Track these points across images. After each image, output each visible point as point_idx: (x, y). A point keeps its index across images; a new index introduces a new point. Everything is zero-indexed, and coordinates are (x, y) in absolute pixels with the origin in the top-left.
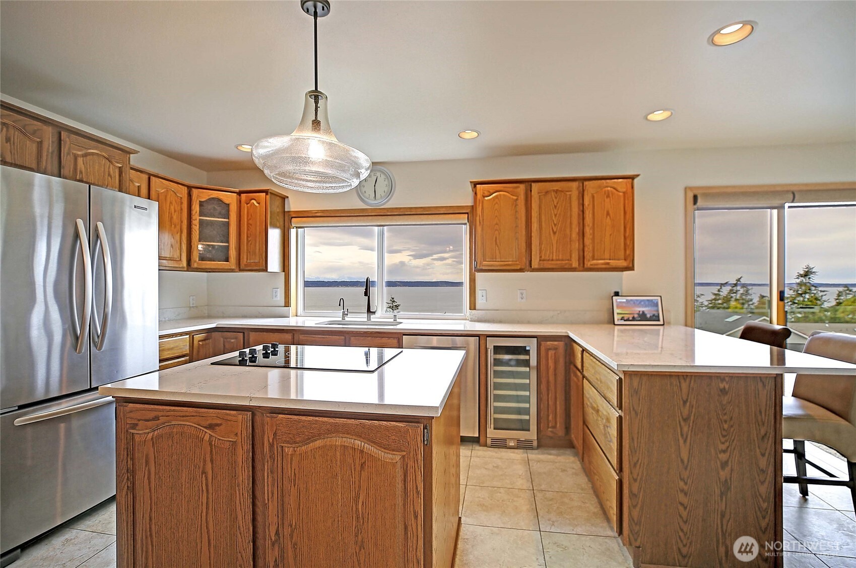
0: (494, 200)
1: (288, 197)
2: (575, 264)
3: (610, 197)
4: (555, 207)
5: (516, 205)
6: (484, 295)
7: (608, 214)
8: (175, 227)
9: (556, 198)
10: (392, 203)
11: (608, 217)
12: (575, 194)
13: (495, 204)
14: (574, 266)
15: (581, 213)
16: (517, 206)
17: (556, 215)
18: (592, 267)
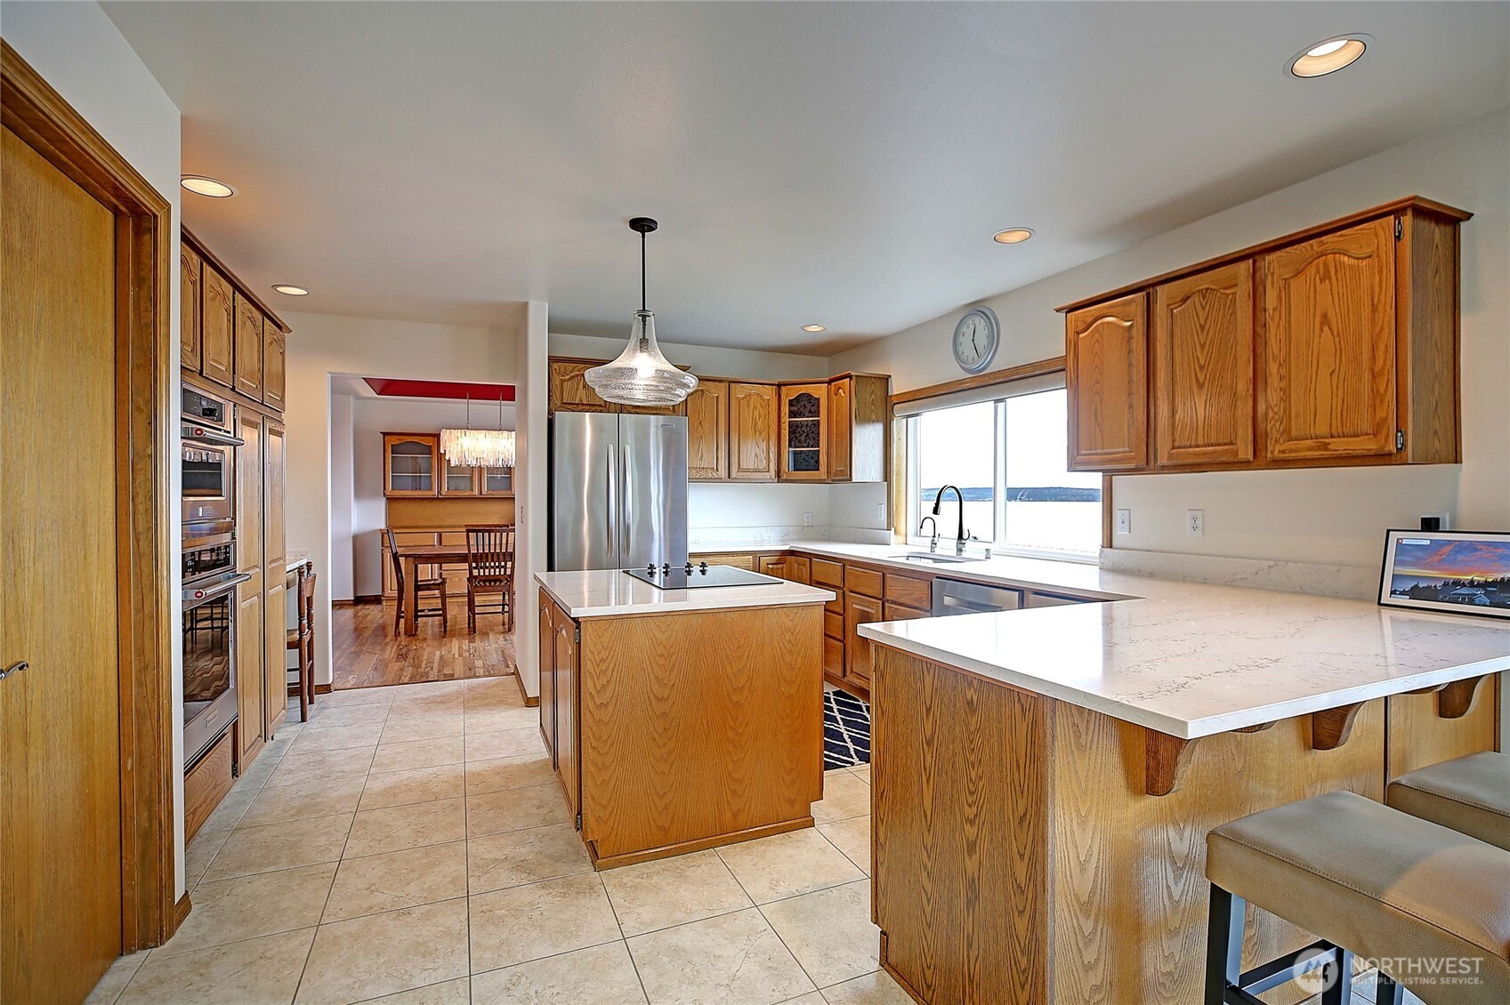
0: (1093, 336)
1: (890, 376)
2: (1246, 452)
3: (1330, 278)
4: (1202, 327)
5: (1130, 338)
6: (1127, 519)
7: (1325, 320)
8: (760, 434)
9: (1204, 308)
10: (1000, 362)
11: (1326, 329)
12: (1244, 287)
13: (1094, 344)
14: (1241, 456)
15: (1260, 330)
16: (1132, 340)
17: (1202, 347)
18: (1282, 456)
